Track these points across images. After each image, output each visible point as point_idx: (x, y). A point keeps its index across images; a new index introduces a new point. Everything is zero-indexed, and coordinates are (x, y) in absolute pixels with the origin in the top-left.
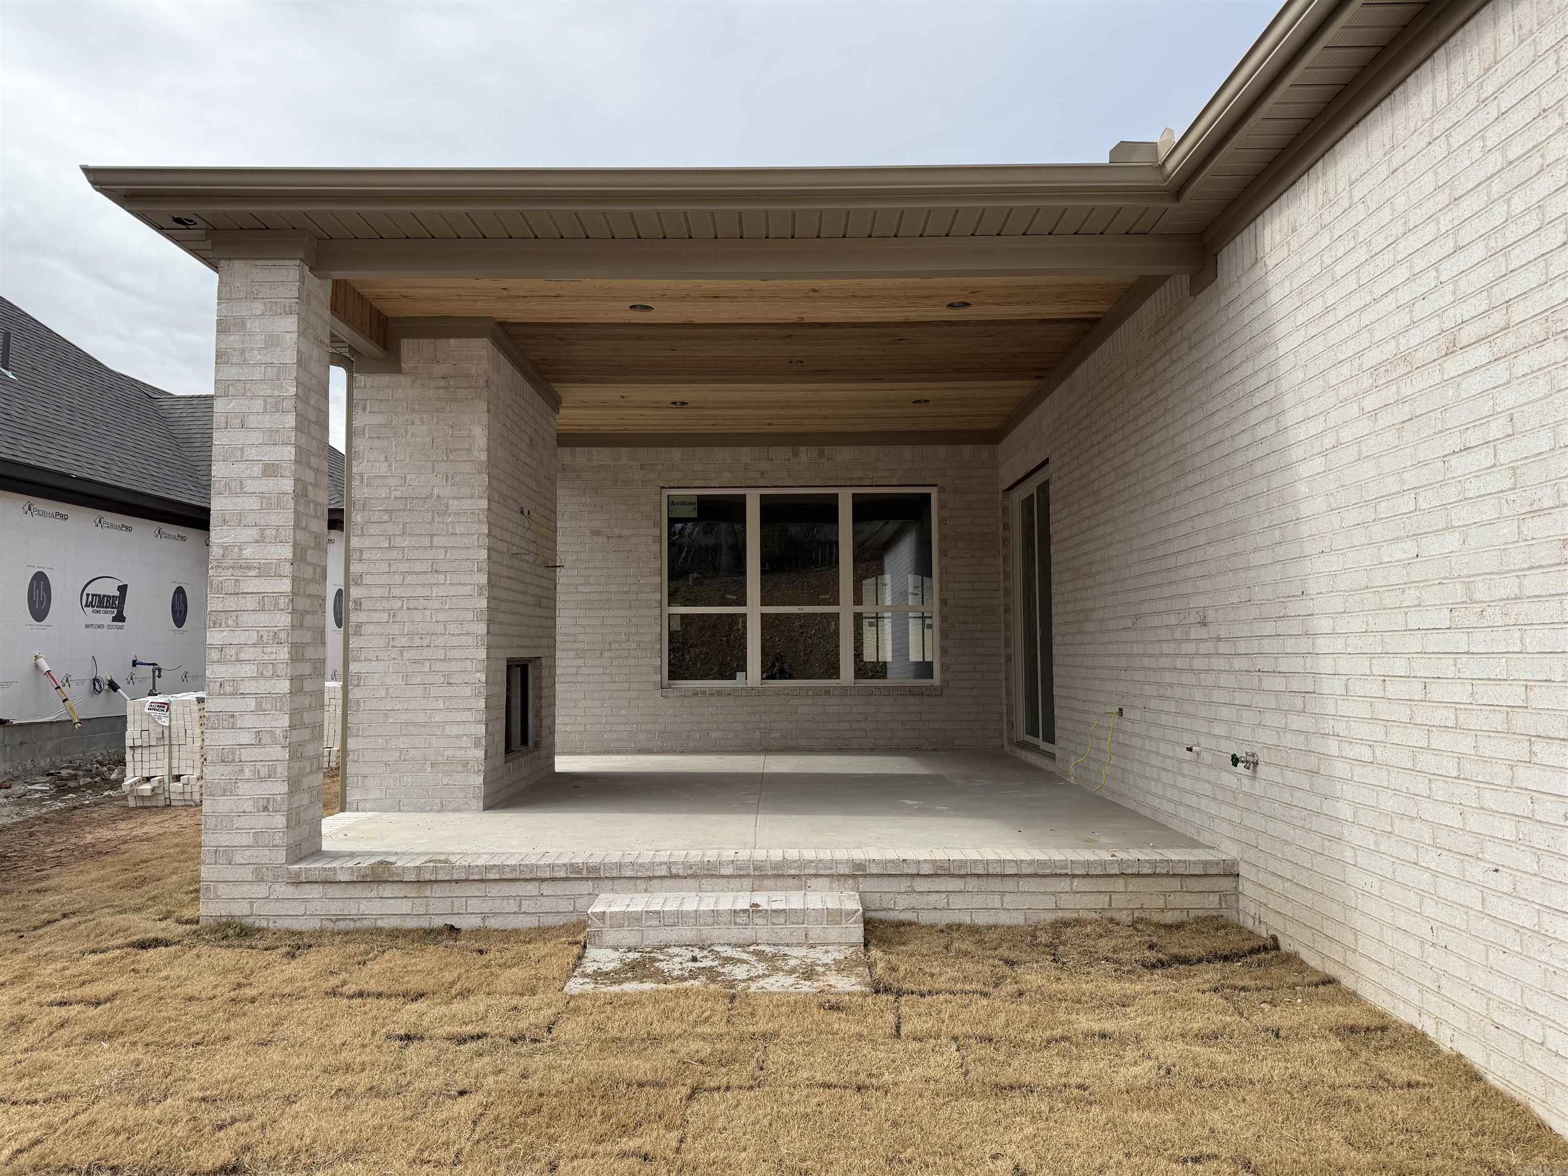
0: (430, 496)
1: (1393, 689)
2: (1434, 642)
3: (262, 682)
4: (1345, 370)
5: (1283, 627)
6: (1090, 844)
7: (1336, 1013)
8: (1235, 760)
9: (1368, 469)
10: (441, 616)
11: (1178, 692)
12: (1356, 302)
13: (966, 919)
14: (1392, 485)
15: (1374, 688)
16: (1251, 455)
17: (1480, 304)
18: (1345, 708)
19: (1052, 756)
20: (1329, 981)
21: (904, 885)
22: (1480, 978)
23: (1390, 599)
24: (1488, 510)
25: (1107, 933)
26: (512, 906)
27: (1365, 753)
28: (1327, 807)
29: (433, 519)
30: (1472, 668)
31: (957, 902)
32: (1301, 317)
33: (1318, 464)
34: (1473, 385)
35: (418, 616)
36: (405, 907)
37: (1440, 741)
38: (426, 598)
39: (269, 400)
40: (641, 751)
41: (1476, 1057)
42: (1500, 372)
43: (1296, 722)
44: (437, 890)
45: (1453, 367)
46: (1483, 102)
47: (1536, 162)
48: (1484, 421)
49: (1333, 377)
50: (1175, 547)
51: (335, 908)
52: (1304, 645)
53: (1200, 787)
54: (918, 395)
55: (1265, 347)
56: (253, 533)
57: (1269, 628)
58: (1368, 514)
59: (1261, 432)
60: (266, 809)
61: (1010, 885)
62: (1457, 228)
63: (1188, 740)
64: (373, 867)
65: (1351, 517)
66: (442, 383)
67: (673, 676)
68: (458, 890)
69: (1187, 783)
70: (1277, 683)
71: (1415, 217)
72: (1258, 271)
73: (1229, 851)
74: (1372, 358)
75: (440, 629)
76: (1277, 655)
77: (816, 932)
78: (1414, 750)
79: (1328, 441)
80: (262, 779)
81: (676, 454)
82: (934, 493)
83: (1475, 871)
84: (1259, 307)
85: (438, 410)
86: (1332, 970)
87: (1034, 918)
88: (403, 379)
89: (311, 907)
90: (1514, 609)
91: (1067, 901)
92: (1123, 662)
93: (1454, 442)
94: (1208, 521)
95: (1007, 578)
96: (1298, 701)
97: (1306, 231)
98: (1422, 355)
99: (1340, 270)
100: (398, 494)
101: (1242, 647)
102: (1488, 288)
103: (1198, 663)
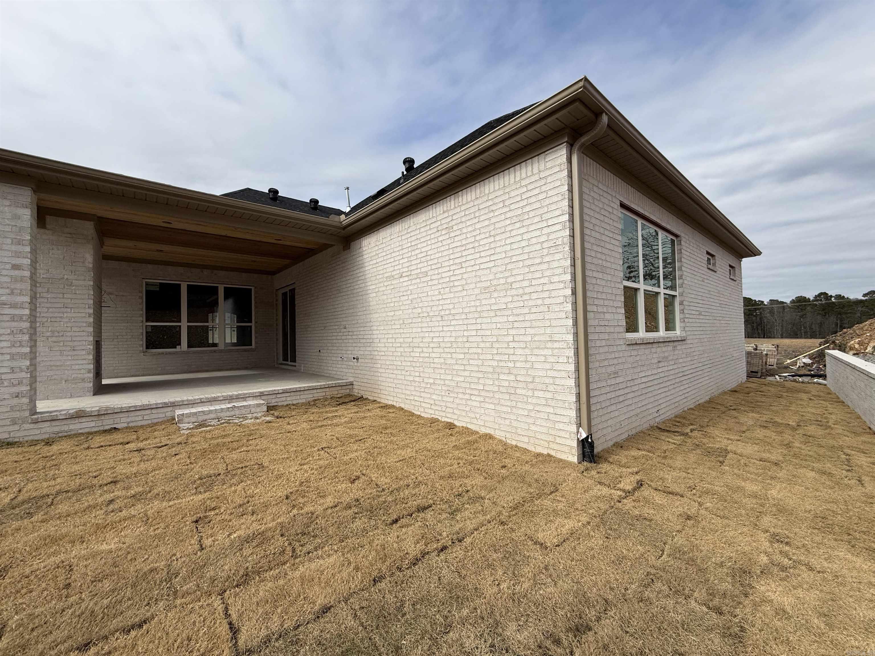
0: (63, 278)
1: (389, 341)
2: (397, 331)
3: (13, 348)
4: (381, 276)
5: (365, 329)
6: (319, 382)
7: (378, 405)
8: (354, 358)
9: (385, 297)
10: (69, 325)
11: (338, 345)
12: (383, 263)
13: (291, 403)
14: (389, 301)
15: (385, 340)
16: (358, 290)
17: (406, 269)
18: (379, 345)
19: (295, 366)
20: (375, 401)
21: (274, 396)
22: (404, 391)
23: (389, 323)
24: (407, 307)
25: (326, 401)
26: (140, 418)
27: (383, 354)
28: (375, 366)
29: (64, 287)
30: (403, 336)
31: (289, 399)
32: (371, 263)
33: (374, 295)
34: (405, 284)
35: (56, 324)
36: (93, 424)
37: (398, 349)
38: (61, 317)
39: (14, 240)
40: (132, 376)
41: (403, 406)
42: (409, 282)
43: (368, 349)
44: (107, 417)
45: (401, 280)
46: (408, 233)
47: (416, 247)
48: (406, 291)
49: (378, 277)
50: (337, 310)
51: (56, 429)
52: (370, 332)
53: (343, 366)
54: (253, 259)
55: (362, 267)
56: (8, 291)
57: (362, 329)
58: (385, 306)
59: (361, 286)
60: (17, 397)
61: (302, 393)
62: (403, 255)
63: (340, 355)
64: (76, 412)
65: (381, 306)
66: (69, 235)
67: (147, 348)
68: (116, 416)
69: (340, 366)
70: (364, 341)
71: (396, 250)
72: (361, 250)
73: (351, 379)
74: (386, 275)
75: (69, 329)
76: (364, 335)
77: (253, 410)
78: (393, 352)
79: (377, 290)
80: (14, 386)
81: (150, 266)
82: (253, 288)
83: (403, 372)
84: (361, 258)
85: (66, 246)
86: (375, 399)
87: (308, 400)
88: (46, 231)
89: (43, 431)
90: (411, 325)
91: (316, 395)
92: (321, 338)
93: (401, 294)
94: (346, 304)
95: (277, 316)
96: (369, 344)
97: (373, 245)
98: (396, 277)
99: (380, 255)
100: (44, 276)
101: (355, 333)
102: (408, 267)
103: (343, 338)
